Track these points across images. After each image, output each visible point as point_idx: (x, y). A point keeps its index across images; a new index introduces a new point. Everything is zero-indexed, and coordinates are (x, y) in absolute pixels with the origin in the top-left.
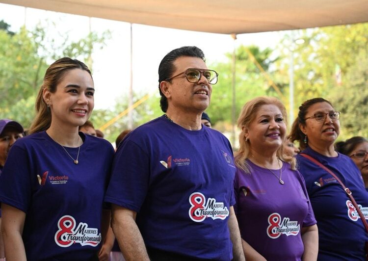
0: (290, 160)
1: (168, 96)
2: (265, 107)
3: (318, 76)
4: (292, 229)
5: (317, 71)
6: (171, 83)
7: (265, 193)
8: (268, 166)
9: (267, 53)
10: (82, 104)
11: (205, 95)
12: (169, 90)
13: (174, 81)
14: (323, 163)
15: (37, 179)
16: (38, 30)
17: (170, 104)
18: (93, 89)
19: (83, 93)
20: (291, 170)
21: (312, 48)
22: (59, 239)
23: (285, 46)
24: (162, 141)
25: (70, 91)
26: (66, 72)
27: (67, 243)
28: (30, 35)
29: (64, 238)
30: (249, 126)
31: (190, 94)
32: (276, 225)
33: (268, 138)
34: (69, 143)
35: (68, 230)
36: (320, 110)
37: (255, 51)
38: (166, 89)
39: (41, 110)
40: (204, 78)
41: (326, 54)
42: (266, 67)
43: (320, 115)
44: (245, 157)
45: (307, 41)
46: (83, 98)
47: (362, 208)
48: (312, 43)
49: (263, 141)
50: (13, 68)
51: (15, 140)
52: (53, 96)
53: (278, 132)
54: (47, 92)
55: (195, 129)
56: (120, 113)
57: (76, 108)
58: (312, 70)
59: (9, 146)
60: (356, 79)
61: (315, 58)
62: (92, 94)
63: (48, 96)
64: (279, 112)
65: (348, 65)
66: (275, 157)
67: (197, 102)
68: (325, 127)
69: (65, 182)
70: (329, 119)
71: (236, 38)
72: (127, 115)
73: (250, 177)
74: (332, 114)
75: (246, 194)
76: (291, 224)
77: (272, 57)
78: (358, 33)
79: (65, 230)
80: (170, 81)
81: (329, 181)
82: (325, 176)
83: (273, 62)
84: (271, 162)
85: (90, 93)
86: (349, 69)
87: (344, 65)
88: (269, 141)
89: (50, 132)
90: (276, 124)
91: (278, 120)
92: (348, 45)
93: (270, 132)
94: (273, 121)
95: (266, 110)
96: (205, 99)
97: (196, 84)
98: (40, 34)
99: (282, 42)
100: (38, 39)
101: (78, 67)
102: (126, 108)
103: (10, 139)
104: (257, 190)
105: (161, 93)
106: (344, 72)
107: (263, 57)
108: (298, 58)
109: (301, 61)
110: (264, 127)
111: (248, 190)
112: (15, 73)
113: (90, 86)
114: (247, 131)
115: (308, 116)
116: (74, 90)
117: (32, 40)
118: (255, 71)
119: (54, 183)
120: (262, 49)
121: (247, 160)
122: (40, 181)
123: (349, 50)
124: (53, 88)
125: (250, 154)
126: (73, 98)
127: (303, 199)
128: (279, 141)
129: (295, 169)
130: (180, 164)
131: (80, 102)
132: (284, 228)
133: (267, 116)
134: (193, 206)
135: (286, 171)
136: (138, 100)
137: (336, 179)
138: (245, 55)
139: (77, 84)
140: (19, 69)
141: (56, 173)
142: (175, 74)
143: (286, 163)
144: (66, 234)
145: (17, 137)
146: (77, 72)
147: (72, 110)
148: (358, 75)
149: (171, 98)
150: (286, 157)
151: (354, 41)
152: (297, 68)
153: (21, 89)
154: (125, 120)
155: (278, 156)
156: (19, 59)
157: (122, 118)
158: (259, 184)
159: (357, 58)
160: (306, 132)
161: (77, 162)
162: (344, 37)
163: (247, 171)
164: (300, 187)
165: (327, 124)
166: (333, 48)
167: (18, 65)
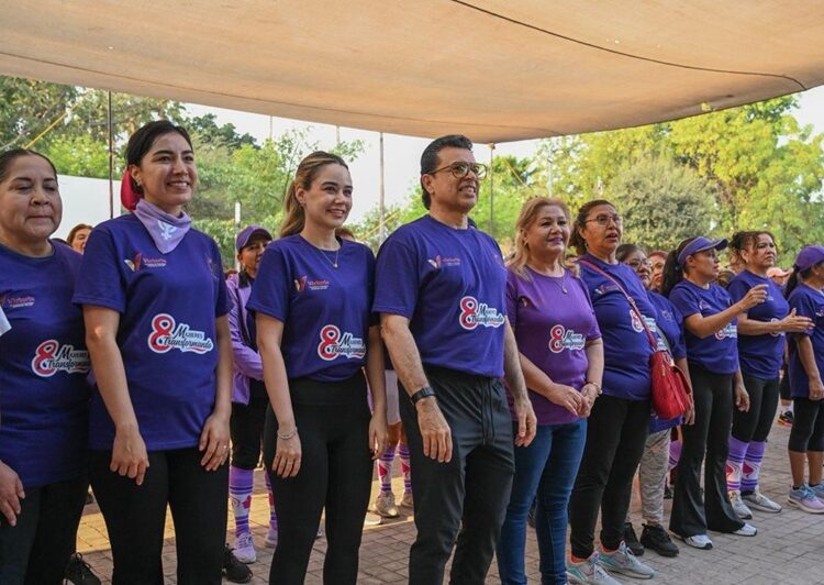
0: (572, 267)
1: (431, 192)
2: (546, 208)
3: (578, 189)
4: (576, 342)
5: (577, 184)
6: (434, 177)
7: (547, 304)
8: (549, 273)
9: (525, 164)
10: (340, 204)
11: (472, 193)
12: (432, 184)
13: (437, 175)
14: (604, 269)
15: (294, 285)
16: (285, 142)
17: (433, 200)
18: (351, 187)
19: (341, 192)
20: (574, 278)
21: (571, 158)
22: (323, 352)
23: (543, 158)
24: (431, 242)
25: (326, 189)
26: (321, 168)
27: (331, 356)
28: (276, 148)
29: (328, 350)
30: (528, 229)
31: (454, 190)
32: (559, 338)
33: (550, 243)
34: (326, 246)
35: (332, 342)
36: (604, 212)
37: (512, 162)
38: (429, 183)
39: (291, 209)
40: (472, 174)
41: (586, 166)
42: (524, 179)
43: (603, 218)
44: (524, 262)
45: (567, 152)
46: (342, 197)
47: (646, 319)
48: (572, 154)
49: (544, 246)
50: (259, 182)
51: (263, 250)
52: (306, 194)
53: (561, 236)
54: (300, 190)
55: (462, 228)
56: (371, 230)
57: (334, 207)
58: (571, 183)
59: (257, 256)
60: (619, 191)
61: (575, 170)
62: (350, 193)
63: (301, 193)
64: (562, 214)
65: (610, 177)
66: (556, 264)
67: (463, 201)
68: (609, 232)
69: (326, 287)
70: (613, 223)
71: (494, 148)
72: (377, 231)
73: (530, 285)
74: (615, 218)
75: (526, 304)
76: (575, 338)
77: (530, 169)
78: (621, 142)
79: (328, 341)
80: (433, 174)
81: (610, 288)
82: (606, 283)
83: (530, 174)
84: (553, 269)
85: (348, 191)
86: (611, 181)
87: (605, 176)
88: (550, 246)
89: (304, 234)
90: (559, 228)
91: (561, 223)
92: (609, 155)
93: (552, 237)
94: (556, 224)
95: (547, 212)
96: (472, 197)
97: (462, 179)
98: (287, 146)
99: (539, 153)
100: (286, 152)
101: (334, 162)
102: (377, 224)
103: (258, 247)
104: (538, 299)
105: (423, 188)
106: (606, 184)
107: (520, 169)
108: (557, 170)
109: (559, 173)
110: (545, 230)
111: (528, 300)
112: (262, 188)
113: (348, 184)
114: (525, 235)
115: (589, 219)
116: (331, 187)
117: (279, 152)
118: (511, 184)
119: (313, 288)
120: (519, 160)
121: (526, 266)
122: (298, 286)
123: (611, 161)
124: (307, 185)
125: (529, 259)
126: (331, 197)
127: (587, 309)
128: (562, 247)
129: (578, 276)
130: (449, 264)
131: (337, 201)
132: (568, 341)
133: (549, 218)
134: (464, 311)
135: (569, 279)
136: (389, 216)
137: (618, 287)
138: (502, 166)
139: (335, 181)
140: (266, 184)
141: (314, 277)
142: (440, 167)
143: (568, 269)
144: (330, 346)
145: (265, 246)
146: (334, 168)
147: (329, 211)
148: (620, 187)
149: (434, 194)
150: (568, 263)
151: (616, 151)
152: (556, 180)
153: (269, 204)
154: (375, 237)
155: (559, 262)
156: (265, 172)
157: (372, 234)
158: (540, 294)
159: (621, 169)
160: (585, 236)
161: (336, 266)
162: (606, 147)
163: (526, 278)
164: (584, 296)
165: (611, 229)
166: (595, 160)
167: (264, 179)
